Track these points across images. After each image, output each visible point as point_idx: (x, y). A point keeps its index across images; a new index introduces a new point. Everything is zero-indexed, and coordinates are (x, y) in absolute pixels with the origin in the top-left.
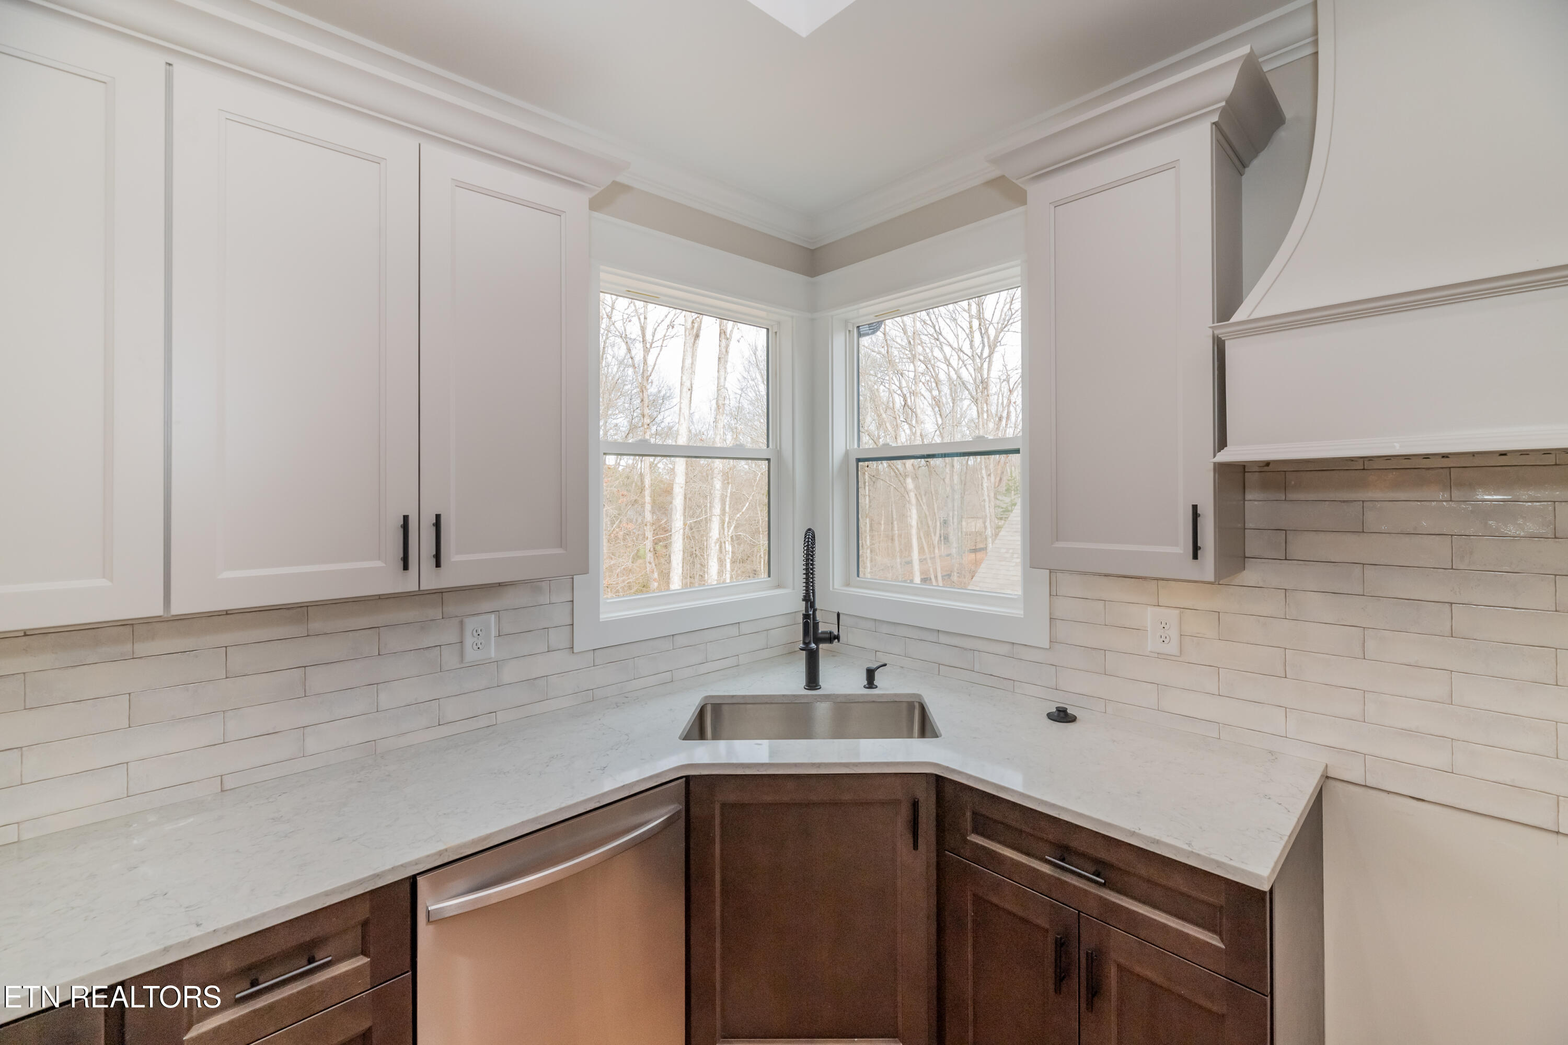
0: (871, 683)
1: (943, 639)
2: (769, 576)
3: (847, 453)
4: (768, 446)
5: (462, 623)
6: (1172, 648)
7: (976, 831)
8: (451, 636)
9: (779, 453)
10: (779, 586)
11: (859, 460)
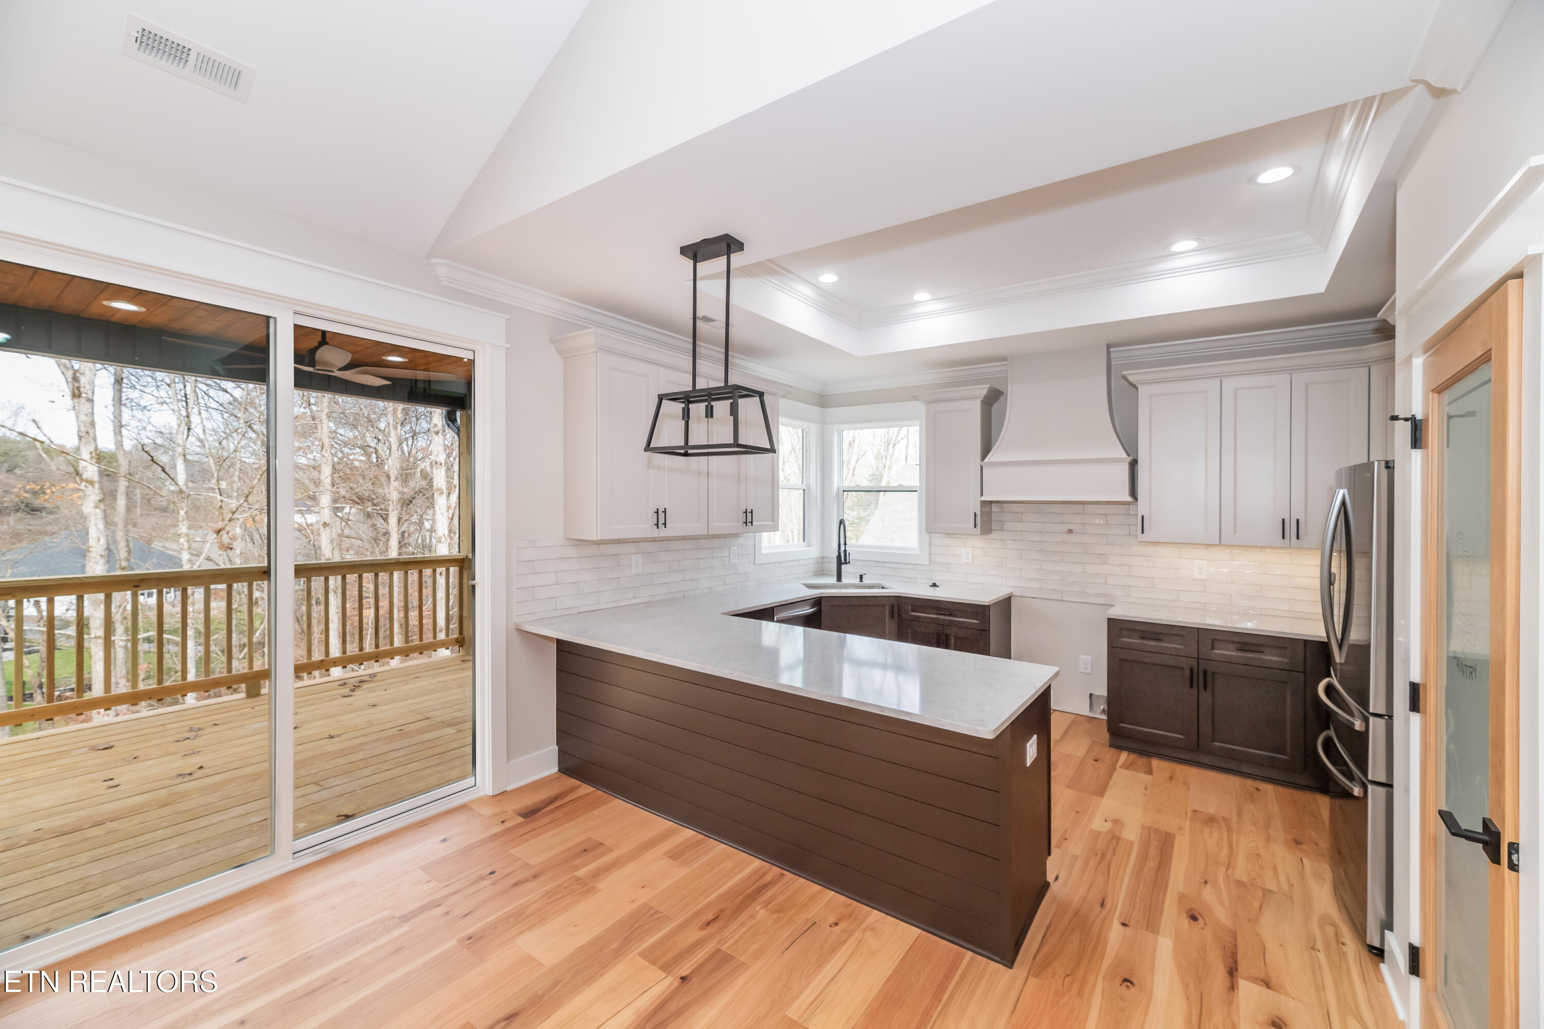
0: (861, 580)
1: (886, 565)
2: (804, 541)
3: (838, 488)
4: (803, 483)
5: (730, 549)
6: (970, 561)
7: (913, 611)
8: (727, 554)
9: (809, 486)
10: (808, 546)
11: (844, 491)
